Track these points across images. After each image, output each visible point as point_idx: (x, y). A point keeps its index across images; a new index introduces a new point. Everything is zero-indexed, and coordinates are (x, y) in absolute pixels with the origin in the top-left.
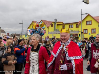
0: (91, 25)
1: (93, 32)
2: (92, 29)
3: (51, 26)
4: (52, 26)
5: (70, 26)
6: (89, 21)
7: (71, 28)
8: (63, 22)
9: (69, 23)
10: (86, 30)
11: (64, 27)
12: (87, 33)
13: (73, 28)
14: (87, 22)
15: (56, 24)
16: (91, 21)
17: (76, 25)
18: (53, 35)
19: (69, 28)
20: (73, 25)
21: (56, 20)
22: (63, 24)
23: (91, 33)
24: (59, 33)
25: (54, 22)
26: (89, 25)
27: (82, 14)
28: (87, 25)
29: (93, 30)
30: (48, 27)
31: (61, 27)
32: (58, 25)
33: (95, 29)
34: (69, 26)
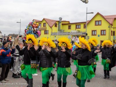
0: (101, 25)
1: (102, 34)
2: (101, 31)
3: (54, 26)
4: (56, 26)
5: (78, 26)
6: (98, 21)
7: (79, 28)
8: (69, 22)
9: (76, 23)
10: (95, 31)
11: (69, 28)
12: (96, 35)
13: (80, 28)
14: (96, 21)
15: (61, 24)
16: (101, 21)
17: (84, 25)
18: (55, 37)
19: (76, 28)
20: (80, 25)
21: (61, 19)
22: (70, 24)
23: (100, 35)
24: (64, 34)
25: (59, 21)
26: (99, 25)
27: (87, 13)
28: (96, 25)
29: (103, 32)
30: (51, 27)
31: (67, 27)
32: (63, 24)
33: (105, 30)
34: (76, 26)
